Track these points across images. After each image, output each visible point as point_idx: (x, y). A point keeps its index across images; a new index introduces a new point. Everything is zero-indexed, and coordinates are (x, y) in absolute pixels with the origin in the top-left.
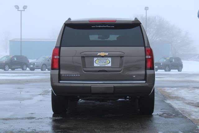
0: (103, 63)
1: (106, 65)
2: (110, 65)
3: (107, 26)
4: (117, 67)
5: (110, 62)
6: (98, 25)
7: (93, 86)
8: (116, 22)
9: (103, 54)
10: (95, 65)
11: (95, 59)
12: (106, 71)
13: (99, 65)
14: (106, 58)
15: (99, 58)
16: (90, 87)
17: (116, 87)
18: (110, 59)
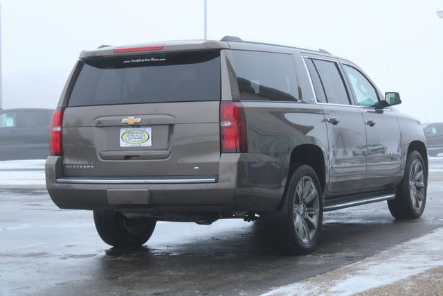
0: (137, 140)
1: (143, 145)
2: (149, 143)
3: (153, 59)
4: (162, 148)
5: (149, 138)
6: (135, 57)
7: (110, 189)
8: (164, 50)
9: (131, 120)
10: (123, 144)
11: (122, 131)
12: (138, 156)
13: (129, 145)
14: (142, 129)
15: (128, 129)
16: (105, 192)
17: (153, 191)
18: (149, 130)
